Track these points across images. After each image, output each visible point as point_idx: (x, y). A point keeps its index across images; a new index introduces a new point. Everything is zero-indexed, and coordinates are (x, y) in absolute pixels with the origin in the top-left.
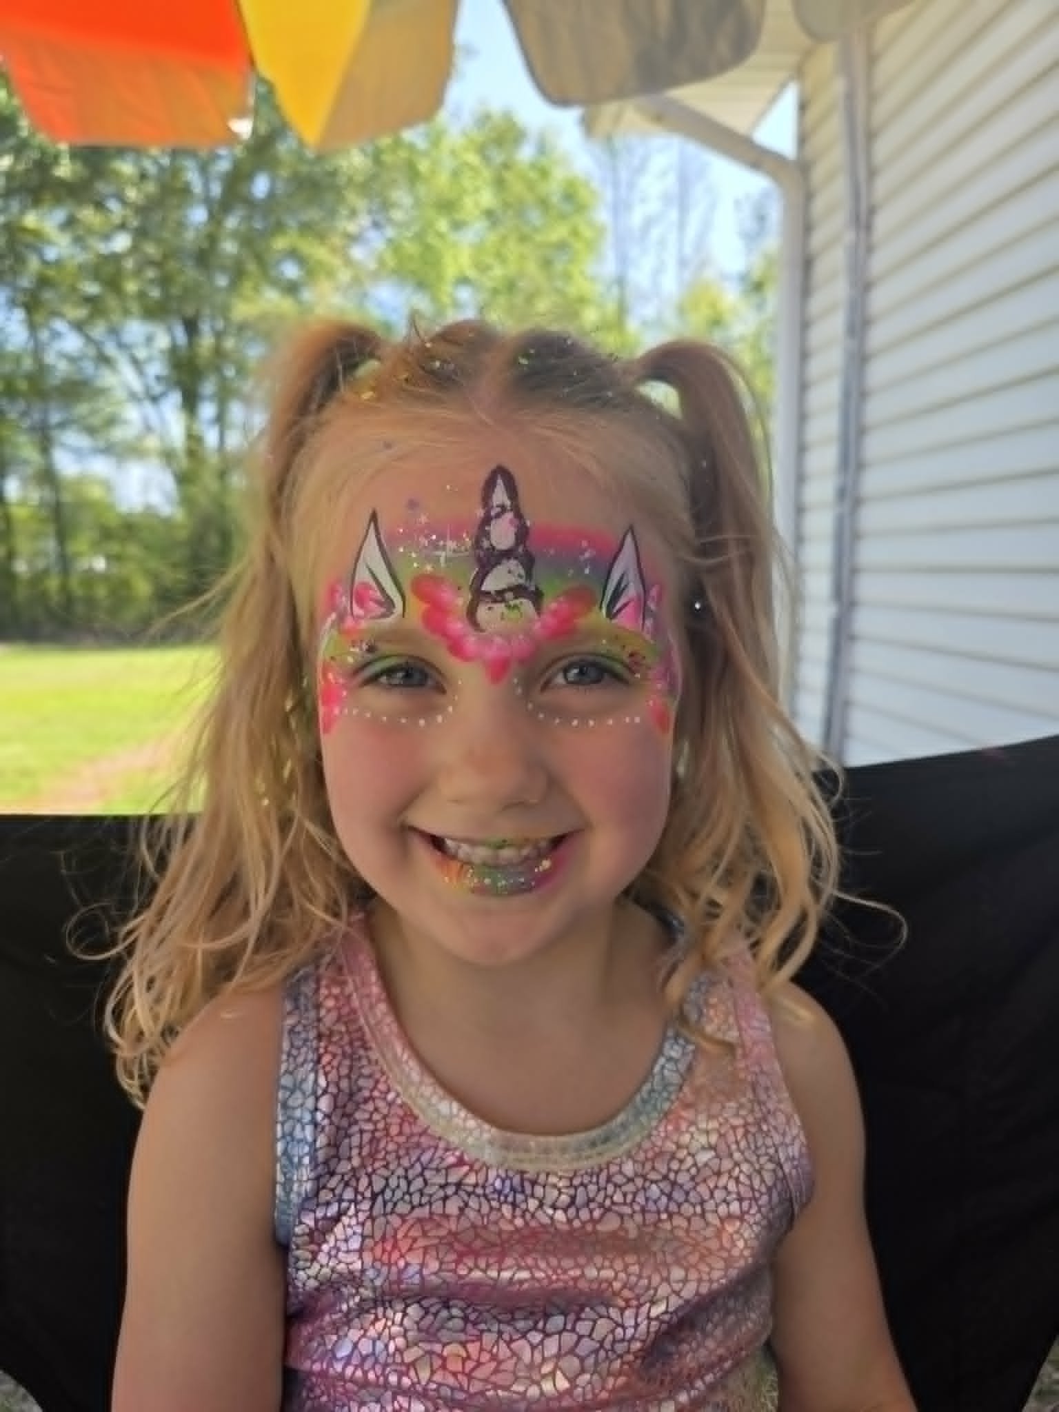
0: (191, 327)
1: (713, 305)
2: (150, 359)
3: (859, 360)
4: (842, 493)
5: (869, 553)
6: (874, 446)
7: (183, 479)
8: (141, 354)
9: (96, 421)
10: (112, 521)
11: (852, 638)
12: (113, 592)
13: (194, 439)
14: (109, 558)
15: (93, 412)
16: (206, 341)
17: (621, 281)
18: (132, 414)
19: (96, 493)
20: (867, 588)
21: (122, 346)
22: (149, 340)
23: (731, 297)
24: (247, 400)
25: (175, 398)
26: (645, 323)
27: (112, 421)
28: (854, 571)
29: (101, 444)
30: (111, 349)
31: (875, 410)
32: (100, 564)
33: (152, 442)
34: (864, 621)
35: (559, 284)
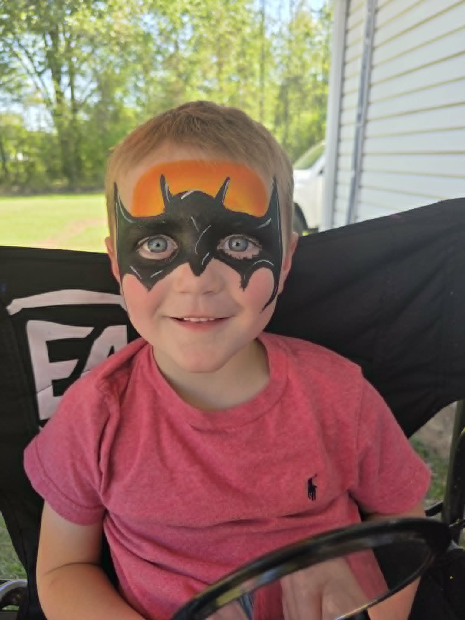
0: (54, 36)
1: (306, 26)
2: (35, 54)
3: (371, 49)
4: (359, 117)
5: (369, 147)
6: (375, 94)
7: (56, 114)
8: (31, 51)
9: (12, 85)
10: (24, 136)
11: (360, 187)
12: (27, 170)
13: (59, 94)
14: (24, 153)
15: (10, 81)
16: (63, 44)
17: (262, 13)
18: (29, 81)
19: (16, 122)
20: (368, 163)
21: (21, 46)
22: (35, 42)
23: (315, 20)
24: (83, 75)
25: (49, 73)
26: (273, 34)
27: (20, 86)
28: (363, 155)
29: (15, 97)
30: (16, 49)
31: (376, 75)
32: (20, 157)
33: (39, 96)
34: (365, 179)
35: (232, 14)
